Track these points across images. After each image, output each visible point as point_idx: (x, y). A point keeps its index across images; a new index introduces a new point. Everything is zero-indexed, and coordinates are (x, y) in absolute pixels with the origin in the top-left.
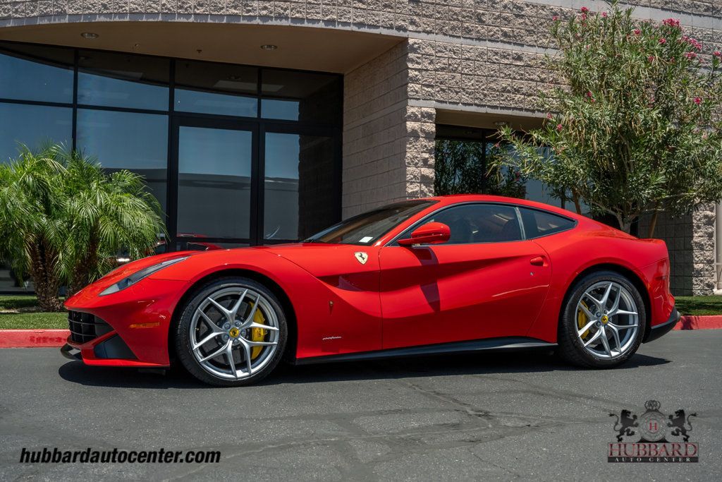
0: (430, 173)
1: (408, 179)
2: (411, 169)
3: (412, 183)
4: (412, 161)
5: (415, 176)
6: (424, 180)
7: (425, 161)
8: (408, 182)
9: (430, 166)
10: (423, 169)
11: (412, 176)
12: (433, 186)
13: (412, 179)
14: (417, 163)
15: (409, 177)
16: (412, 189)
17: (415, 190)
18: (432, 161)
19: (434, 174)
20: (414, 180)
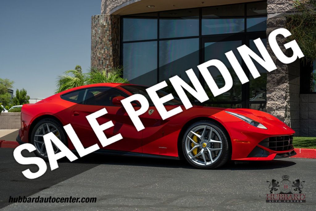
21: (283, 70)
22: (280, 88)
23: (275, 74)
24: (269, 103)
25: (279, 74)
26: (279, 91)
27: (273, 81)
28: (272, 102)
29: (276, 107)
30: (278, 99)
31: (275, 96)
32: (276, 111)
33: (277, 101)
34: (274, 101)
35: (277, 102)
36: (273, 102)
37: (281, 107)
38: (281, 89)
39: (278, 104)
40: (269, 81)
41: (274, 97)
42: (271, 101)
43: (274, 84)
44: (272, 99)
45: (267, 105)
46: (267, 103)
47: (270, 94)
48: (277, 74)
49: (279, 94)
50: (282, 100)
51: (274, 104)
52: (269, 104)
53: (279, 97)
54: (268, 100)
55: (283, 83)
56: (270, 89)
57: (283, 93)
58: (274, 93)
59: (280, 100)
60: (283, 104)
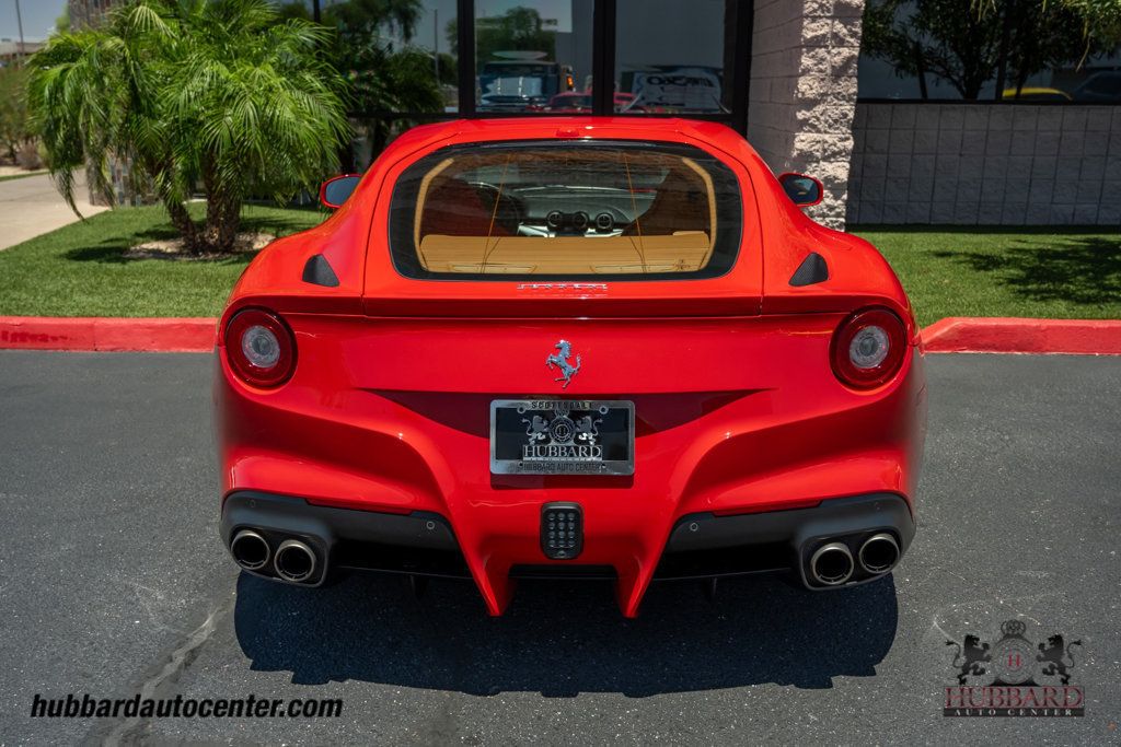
1: (806, 10)
5: (822, 6)
6: (842, 11)
8: (807, 16)
11: (816, 6)
12: (859, 22)
13: (815, 10)
15: (810, 7)
16: (814, 31)
20: (819, 13)
21: (853, 35)
22: (839, 93)
23: (826, 47)
24: (803, 138)
25: (842, 49)
26: (836, 101)
27: (821, 71)
28: (811, 135)
29: (825, 150)
30: (830, 126)
31: (822, 118)
32: (821, 163)
33: (826, 132)
34: (819, 131)
35: (826, 137)
36: (815, 135)
37: (839, 153)
38: (843, 96)
39: (830, 142)
40: (806, 71)
41: (818, 119)
42: (810, 131)
43: (823, 80)
44: (814, 126)
45: (798, 145)
46: (794, 137)
47: (808, 110)
48: (833, 47)
49: (834, 113)
50: (844, 129)
51: (818, 142)
52: (803, 141)
53: (836, 121)
54: (800, 129)
55: (850, 77)
56: (810, 94)
57: (849, 109)
58: (819, 109)
59: (838, 128)
60: (847, 143)
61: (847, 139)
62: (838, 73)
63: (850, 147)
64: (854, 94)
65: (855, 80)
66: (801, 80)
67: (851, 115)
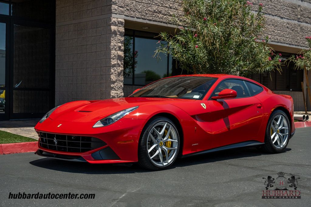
0: (121, 54)
1: (112, 57)
2: (113, 52)
3: (113, 59)
4: (114, 48)
5: (115, 56)
6: (119, 57)
7: (120, 47)
8: (112, 58)
9: (121, 51)
10: (118, 52)
11: (114, 56)
12: (123, 61)
13: (114, 57)
14: (116, 49)
15: (112, 56)
16: (113, 62)
17: (115, 63)
18: (123, 48)
19: (123, 55)
20: (114, 58)
21: (122, 64)
22: (120, 80)
23: (116, 67)
24: (113, 92)
25: (120, 68)
26: (119, 82)
27: (115, 73)
29: (117, 96)
30: (118, 89)
33: (117, 91)
34: (116, 90)
35: (118, 92)
37: (121, 97)
40: (112, 73)
41: (116, 87)
42: (114, 90)
43: (116, 76)
44: (115, 89)
45: (112, 94)
46: (111, 92)
47: (114, 84)
48: (118, 67)
49: (119, 85)
50: (121, 90)
51: (116, 93)
52: (113, 93)
53: (119, 88)
54: (112, 90)
55: (122, 75)
56: (114, 80)
57: (122, 84)
58: (116, 84)
59: (120, 90)
60: (122, 94)
61: (122, 93)
62: (119, 74)
63: (123, 95)
64: (123, 80)
65: (123, 76)
66: (112, 76)
67: (123, 86)
